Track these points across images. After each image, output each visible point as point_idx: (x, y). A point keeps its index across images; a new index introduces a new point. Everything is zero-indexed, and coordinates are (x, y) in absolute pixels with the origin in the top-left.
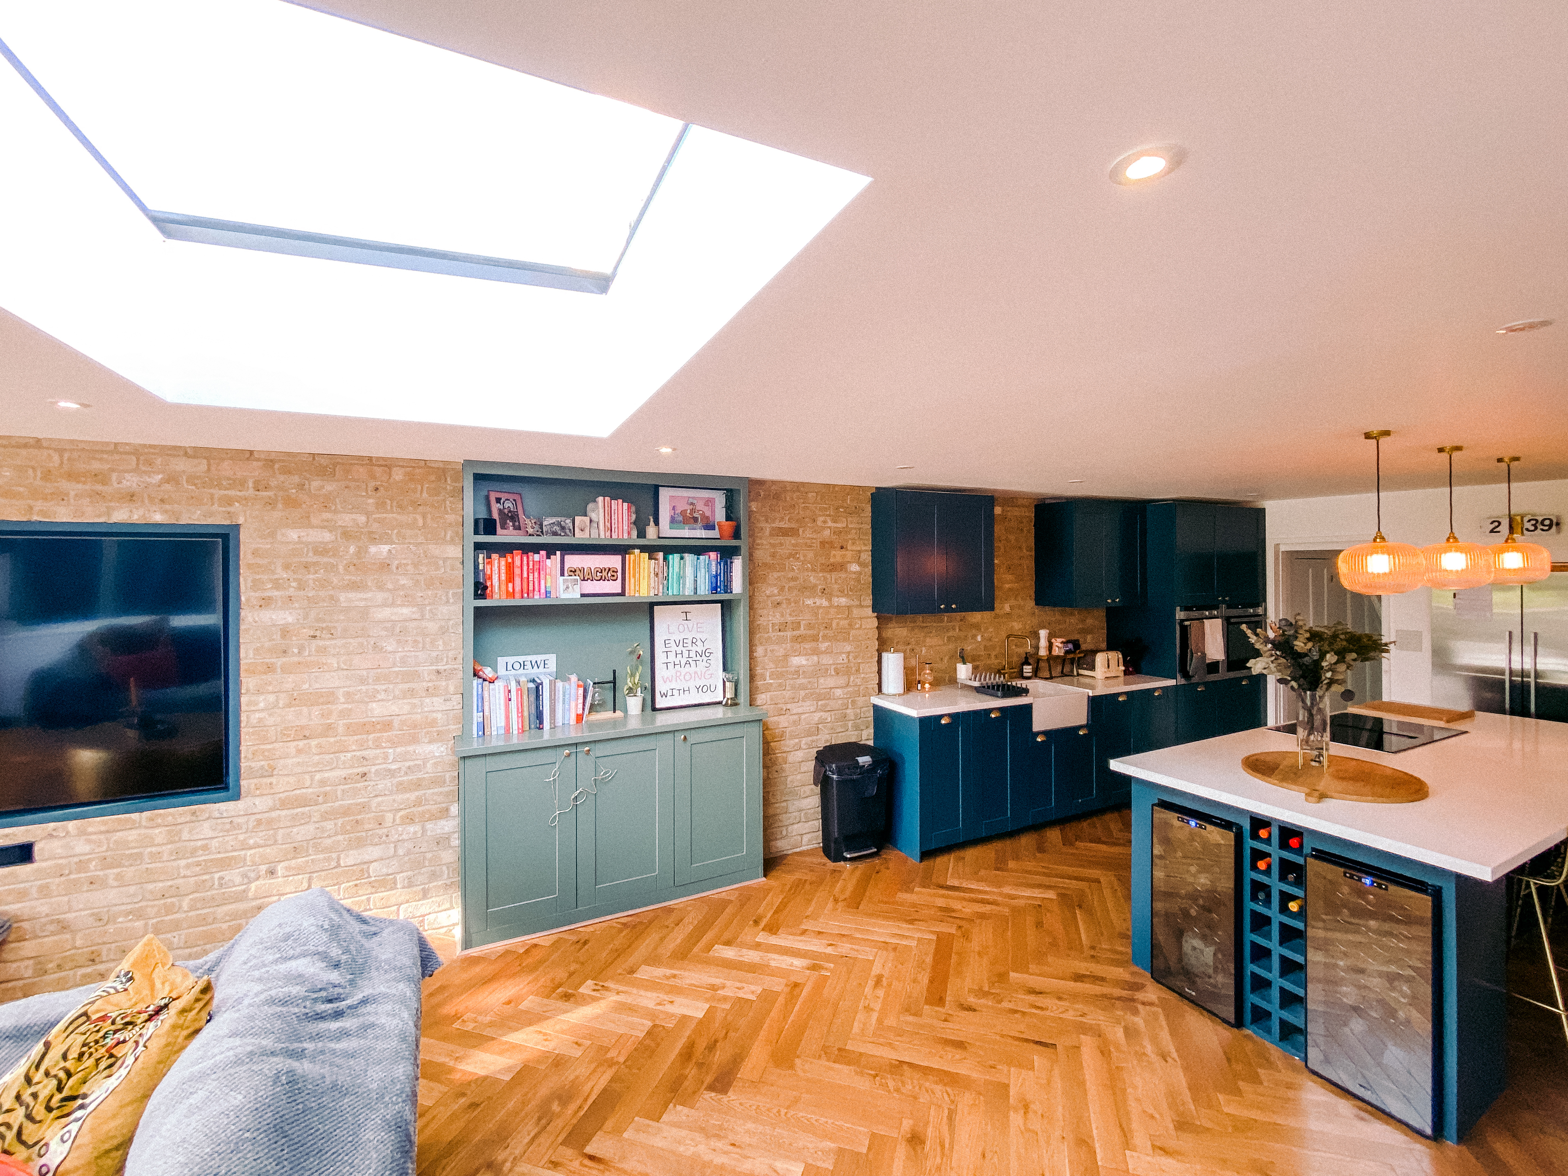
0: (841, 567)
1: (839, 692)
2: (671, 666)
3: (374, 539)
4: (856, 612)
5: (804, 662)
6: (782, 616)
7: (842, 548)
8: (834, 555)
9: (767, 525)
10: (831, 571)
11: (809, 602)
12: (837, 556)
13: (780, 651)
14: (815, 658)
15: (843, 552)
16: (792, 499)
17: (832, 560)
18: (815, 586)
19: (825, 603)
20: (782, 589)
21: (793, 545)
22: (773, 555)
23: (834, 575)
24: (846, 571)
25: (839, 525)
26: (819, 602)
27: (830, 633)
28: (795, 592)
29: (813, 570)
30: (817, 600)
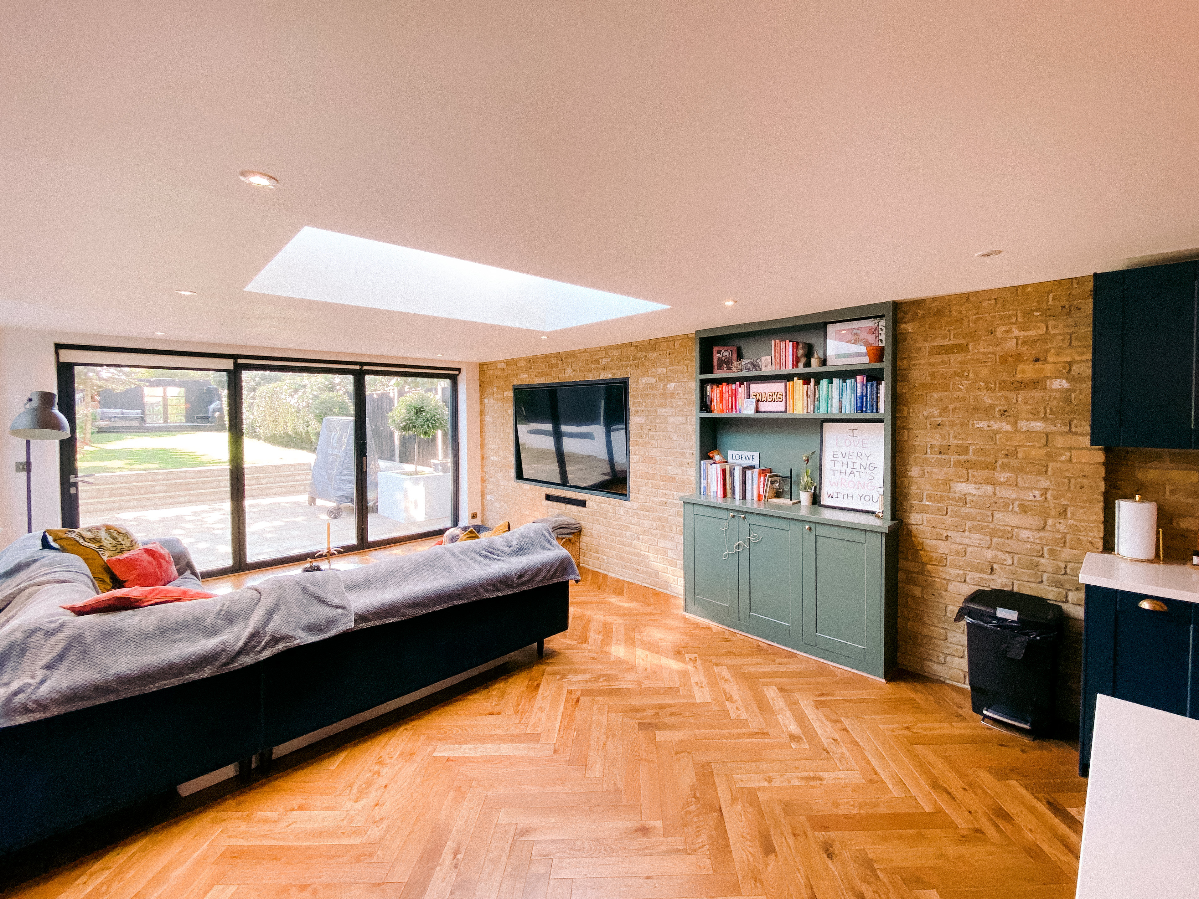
0: (1036, 384)
1: (1025, 534)
2: (837, 473)
3: (669, 381)
4: (1060, 442)
5: (974, 491)
6: (944, 438)
7: (1037, 360)
8: (1024, 371)
9: (927, 345)
10: (1016, 389)
11: (982, 425)
12: (1027, 371)
13: (940, 474)
14: (989, 489)
15: (1038, 365)
16: (960, 312)
17: (1019, 376)
18: (993, 407)
19: (1006, 427)
20: (944, 409)
21: (960, 363)
22: (933, 375)
23: (1022, 395)
24: (1044, 388)
25: (1032, 333)
26: (995, 426)
27: (1014, 463)
28: (961, 414)
29: (987, 389)
30: (992, 422)
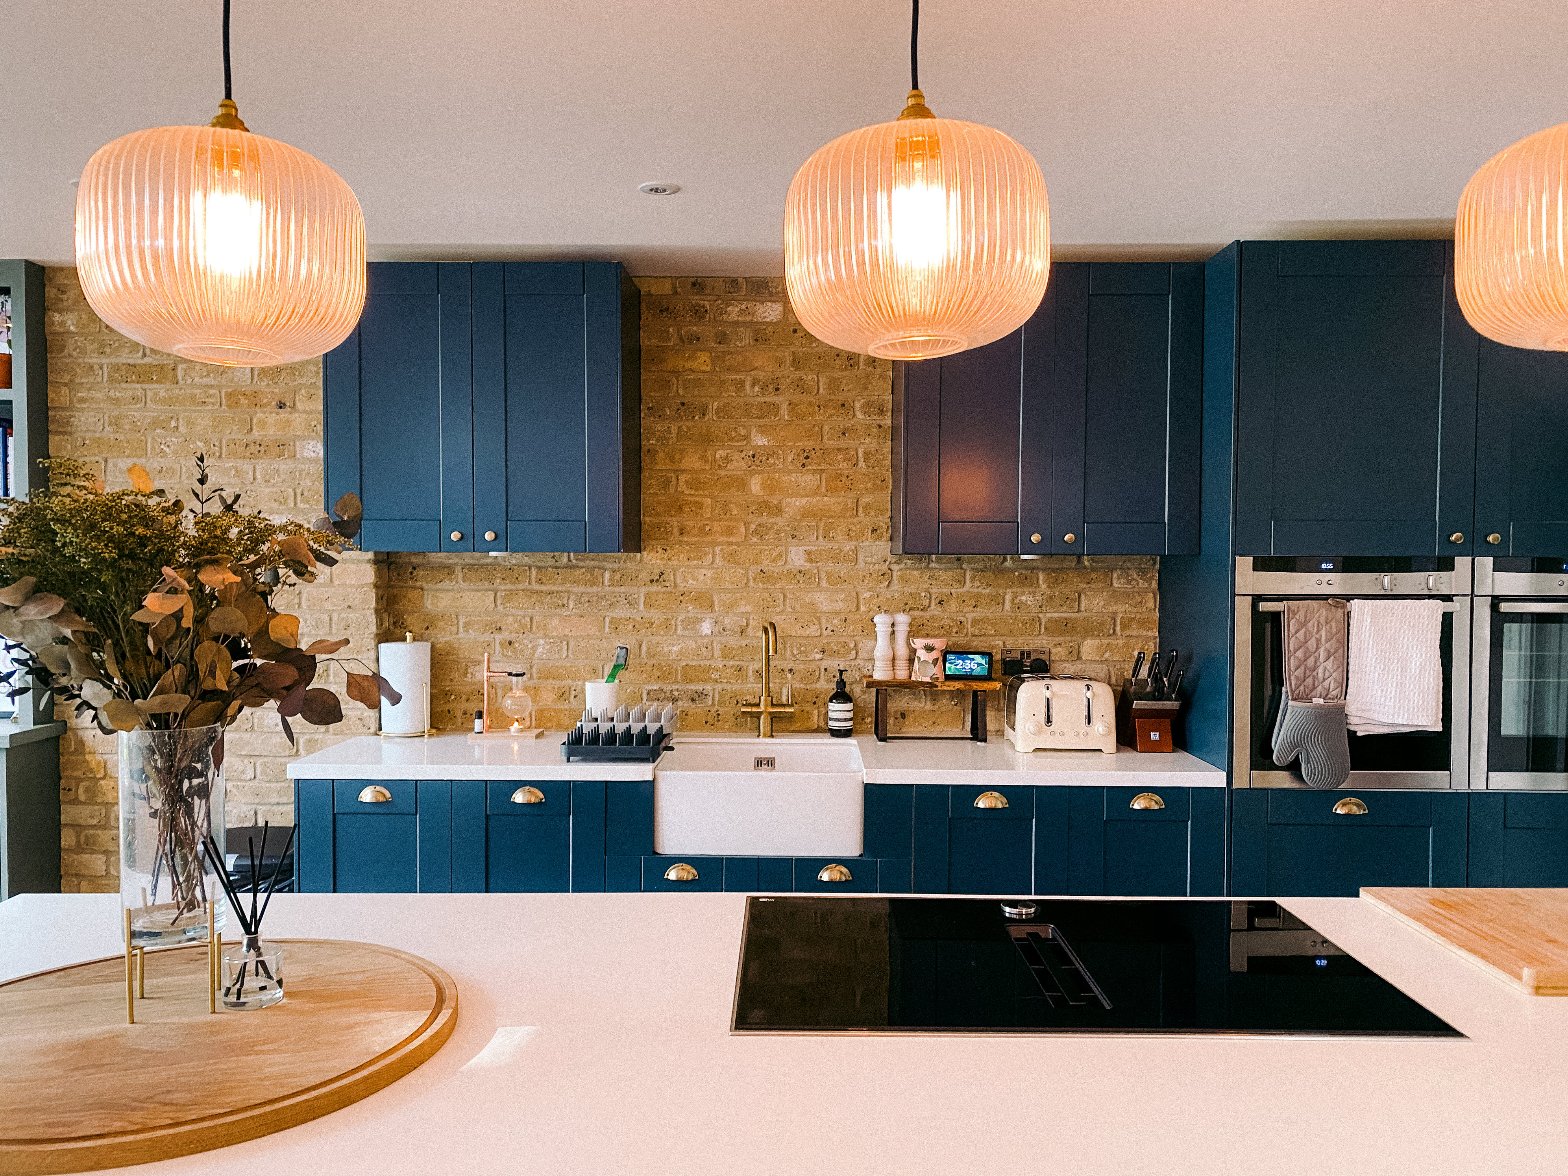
0: (282, 447)
7: (281, 405)
8: (263, 425)
9: (103, 361)
10: (253, 456)
12: (268, 425)
15: (284, 414)
17: (256, 433)
21: (164, 402)
22: (116, 423)
23: (261, 466)
24: (293, 456)
